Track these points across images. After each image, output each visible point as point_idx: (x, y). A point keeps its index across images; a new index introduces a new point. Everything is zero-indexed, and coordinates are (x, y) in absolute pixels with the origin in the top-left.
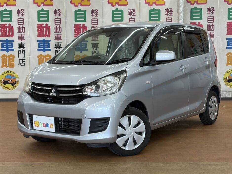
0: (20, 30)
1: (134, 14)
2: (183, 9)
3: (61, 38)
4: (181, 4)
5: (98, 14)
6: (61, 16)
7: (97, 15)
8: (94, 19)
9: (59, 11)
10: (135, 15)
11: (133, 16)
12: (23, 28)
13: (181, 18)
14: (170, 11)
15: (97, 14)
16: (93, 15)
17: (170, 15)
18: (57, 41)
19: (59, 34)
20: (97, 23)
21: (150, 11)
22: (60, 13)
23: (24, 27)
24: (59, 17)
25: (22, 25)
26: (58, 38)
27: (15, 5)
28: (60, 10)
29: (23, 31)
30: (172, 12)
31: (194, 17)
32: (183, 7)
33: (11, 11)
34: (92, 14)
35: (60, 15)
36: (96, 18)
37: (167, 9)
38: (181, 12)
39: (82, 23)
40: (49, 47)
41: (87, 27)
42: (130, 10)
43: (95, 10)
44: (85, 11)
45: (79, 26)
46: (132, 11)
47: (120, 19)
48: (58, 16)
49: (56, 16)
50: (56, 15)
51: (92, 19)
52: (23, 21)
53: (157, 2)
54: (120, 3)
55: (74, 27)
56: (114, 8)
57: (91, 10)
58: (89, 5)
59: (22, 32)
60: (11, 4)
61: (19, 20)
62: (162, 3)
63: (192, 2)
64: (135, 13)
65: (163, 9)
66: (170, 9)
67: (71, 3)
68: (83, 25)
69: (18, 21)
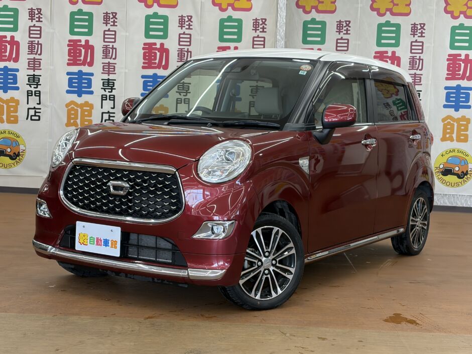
1: (189, 25)
2: (285, 21)
3: (40, 66)
4: (281, 11)
5: (116, 22)
10: (191, 27)
11: (186, 29)
13: (280, 38)
14: (261, 22)
15: (114, 22)
17: (260, 32)
18: (31, 72)
19: (37, 57)
20: (115, 38)
21: (222, 21)
26: (34, 67)
30: (266, 25)
31: (309, 39)
32: (285, 17)
34: (104, 20)
37: (256, 19)
38: (280, 27)
39: (83, 39)
40: (15, 82)
41: (95, 46)
42: (182, 16)
45: (78, 43)
46: (187, 19)
47: (161, 33)
53: (237, 5)
55: (69, 45)
57: (104, 13)
62: (247, 6)
63: (306, 7)
64: (191, 24)
65: (247, 19)
66: (262, 19)
68: (87, 41)
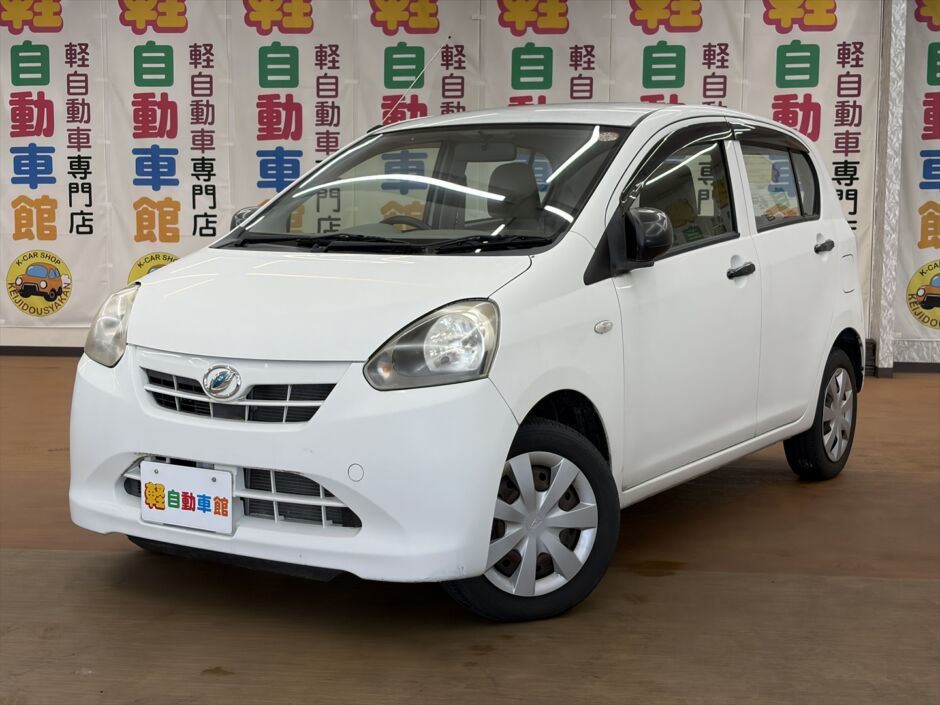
0: (322, 117)
6: (464, 68)
7: (592, 65)
8: (580, 77)
9: (457, 50)
12: (336, 110)
16: (576, 66)
22: (463, 59)
23: (338, 108)
24: (457, 73)
25: (330, 100)
27: (307, 31)
28: (462, 47)
29: (335, 122)
33: (294, 51)
35: (463, 65)
36: (586, 74)
43: (586, 47)
44: (548, 52)
48: (455, 68)
49: (447, 69)
50: (447, 65)
51: (573, 79)
52: (334, 87)
54: (675, 21)
56: (653, 40)
58: (564, 31)
59: (330, 125)
60: (297, 25)
61: (321, 81)
67: (503, 23)
69: (318, 84)
